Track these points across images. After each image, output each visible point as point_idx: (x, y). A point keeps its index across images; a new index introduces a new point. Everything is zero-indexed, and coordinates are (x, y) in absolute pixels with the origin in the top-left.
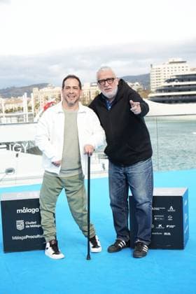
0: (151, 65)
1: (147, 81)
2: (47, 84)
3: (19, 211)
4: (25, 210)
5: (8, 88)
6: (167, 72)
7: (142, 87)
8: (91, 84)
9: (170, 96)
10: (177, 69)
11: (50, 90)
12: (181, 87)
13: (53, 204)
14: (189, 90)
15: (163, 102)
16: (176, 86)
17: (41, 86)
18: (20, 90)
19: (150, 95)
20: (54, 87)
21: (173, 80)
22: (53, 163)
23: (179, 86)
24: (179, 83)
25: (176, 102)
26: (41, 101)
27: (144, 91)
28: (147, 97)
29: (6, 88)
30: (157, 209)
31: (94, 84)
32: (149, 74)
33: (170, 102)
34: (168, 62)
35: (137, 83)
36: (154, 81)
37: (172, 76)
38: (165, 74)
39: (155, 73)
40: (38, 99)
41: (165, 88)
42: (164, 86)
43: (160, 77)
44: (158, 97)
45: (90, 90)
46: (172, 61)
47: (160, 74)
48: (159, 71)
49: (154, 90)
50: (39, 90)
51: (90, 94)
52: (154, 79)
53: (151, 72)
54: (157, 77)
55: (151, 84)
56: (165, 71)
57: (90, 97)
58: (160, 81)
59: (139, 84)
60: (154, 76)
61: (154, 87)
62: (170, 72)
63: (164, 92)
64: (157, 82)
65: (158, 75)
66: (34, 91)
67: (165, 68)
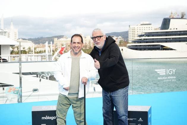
0: (129, 26)
1: (127, 36)
2: (63, 36)
5: (38, 38)
6: (139, 31)
7: (123, 39)
9: (140, 46)
10: (146, 28)
12: (148, 40)
13: (65, 114)
14: (153, 42)
15: (136, 49)
16: (145, 39)
17: (59, 37)
18: (46, 39)
19: (128, 45)
20: (67, 38)
21: (143, 36)
22: (64, 88)
23: (147, 39)
24: (147, 38)
25: (145, 49)
26: (59, 46)
27: (124, 41)
28: (125, 46)
29: (37, 38)
30: (131, 119)
32: (128, 31)
33: (141, 49)
34: (139, 24)
35: (120, 37)
36: (131, 36)
37: (142, 33)
38: (138, 31)
39: (132, 31)
40: (57, 45)
41: (137, 40)
42: (137, 39)
43: (134, 33)
44: (133, 46)
45: (90, 40)
46: (142, 23)
47: (134, 31)
48: (134, 30)
49: (131, 41)
50: (58, 40)
51: (90, 43)
52: (131, 34)
53: (129, 30)
54: (133, 33)
55: (129, 38)
56: (138, 30)
57: (90, 45)
58: (134, 36)
59: (121, 38)
60: (130, 33)
61: (131, 40)
62: (141, 30)
63: (137, 43)
64: (133, 37)
65: (133, 32)
66: (55, 40)
67: (138, 28)
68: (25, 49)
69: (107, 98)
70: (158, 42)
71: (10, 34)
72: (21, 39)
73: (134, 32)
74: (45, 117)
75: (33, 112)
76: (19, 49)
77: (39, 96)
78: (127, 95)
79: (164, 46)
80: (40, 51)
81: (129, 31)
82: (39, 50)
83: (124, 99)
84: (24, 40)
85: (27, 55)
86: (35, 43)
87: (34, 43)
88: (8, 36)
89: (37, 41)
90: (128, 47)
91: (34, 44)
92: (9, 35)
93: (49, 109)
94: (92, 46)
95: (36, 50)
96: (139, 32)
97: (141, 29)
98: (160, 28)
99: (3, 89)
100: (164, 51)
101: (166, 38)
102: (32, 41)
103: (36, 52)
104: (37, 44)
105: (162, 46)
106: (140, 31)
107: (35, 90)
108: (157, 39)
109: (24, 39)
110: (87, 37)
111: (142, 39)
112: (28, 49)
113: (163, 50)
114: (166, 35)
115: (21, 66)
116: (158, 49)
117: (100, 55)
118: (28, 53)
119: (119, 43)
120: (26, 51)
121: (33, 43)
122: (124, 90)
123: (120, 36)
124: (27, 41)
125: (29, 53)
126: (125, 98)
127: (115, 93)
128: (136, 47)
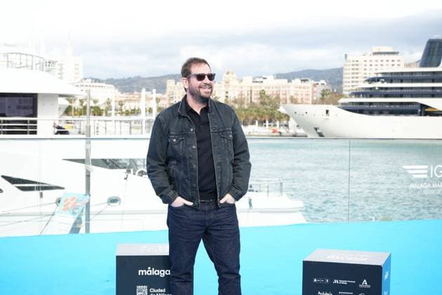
0: (346, 56)
1: (337, 79)
3: (141, 272)
4: (151, 272)
5: (130, 78)
6: (368, 67)
7: (329, 87)
8: (254, 78)
9: (371, 104)
10: (384, 63)
12: (388, 91)
14: (401, 96)
15: (361, 112)
16: (381, 88)
17: (179, 78)
18: (148, 81)
19: (342, 100)
21: (378, 80)
23: (386, 88)
24: (386, 85)
25: (381, 112)
27: (333, 93)
28: (335, 103)
29: (126, 78)
31: (258, 80)
32: (342, 68)
33: (371, 112)
34: (371, 53)
35: (323, 82)
36: (348, 80)
37: (376, 74)
38: (365, 70)
39: (351, 67)
40: (174, 96)
41: (363, 91)
42: (363, 88)
43: (357, 73)
44: (353, 103)
46: (377, 51)
47: (357, 69)
48: (357, 65)
50: (176, 84)
52: (348, 76)
53: (345, 65)
54: (353, 73)
55: (345, 84)
56: (366, 65)
57: (251, 98)
58: (357, 80)
59: (325, 84)
60: (348, 72)
61: (349, 88)
62: (373, 67)
63: (363, 97)
64: (353, 82)
65: (355, 71)
66: (168, 85)
67: (365, 61)
68: (97, 104)
70: (412, 96)
71: (64, 66)
72: (90, 80)
73: (357, 71)
74: (147, 270)
75: (119, 258)
76: (84, 104)
77: (123, 214)
79: (427, 107)
80: (135, 110)
81: (345, 67)
82: (130, 106)
84: (95, 82)
85: (104, 117)
86: (123, 91)
87: (119, 91)
88: (59, 72)
89: (127, 86)
90: (340, 106)
91: (120, 93)
92: (61, 69)
93: (156, 251)
94: (256, 101)
95: (123, 107)
96: (368, 72)
97: (374, 63)
98: (418, 64)
99: (41, 195)
100: (428, 118)
101: (433, 88)
102: (116, 86)
103: (124, 111)
104: (126, 92)
105: (423, 106)
106: (370, 69)
107: (114, 201)
108: (412, 88)
109: (97, 80)
110: (244, 78)
111: (374, 88)
112: (104, 104)
113: (425, 115)
114: (433, 81)
115: (88, 145)
116: (413, 112)
118: (104, 114)
119: (320, 96)
120: (101, 108)
121: (117, 91)
123: (323, 79)
124: (104, 84)
125: (106, 115)
128: (361, 106)
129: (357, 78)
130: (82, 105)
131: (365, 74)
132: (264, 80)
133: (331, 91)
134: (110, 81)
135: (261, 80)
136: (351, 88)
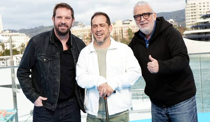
1: (182, 18)
5: (36, 28)
6: (202, 8)
8: (123, 21)
9: (206, 33)
11: (81, 29)
15: (200, 39)
19: (186, 32)
20: (84, 26)
29: (33, 28)
31: (126, 22)
32: (184, 10)
36: (189, 18)
37: (208, 12)
38: (200, 9)
39: (190, 8)
41: (201, 25)
42: (200, 23)
43: (195, 13)
44: (194, 34)
45: (122, 28)
48: (195, 7)
49: (190, 27)
51: (122, 32)
53: (186, 7)
54: (192, 13)
55: (187, 21)
56: (200, 7)
57: (122, 35)
58: (195, 17)
59: (173, 21)
60: (188, 12)
61: (189, 24)
62: (206, 7)
63: (200, 29)
64: (192, 19)
65: (193, 11)
67: (200, 3)
68: (15, 48)
69: (162, 118)
72: (8, 31)
73: (195, 11)
78: (194, 111)
81: (186, 9)
83: (191, 118)
84: (12, 32)
90: (185, 36)
94: (126, 37)
96: (202, 11)
97: (206, 4)
102: (27, 34)
106: (204, 9)
109: (13, 31)
110: (116, 22)
111: (208, 22)
112: (20, 47)
115: (13, 75)
117: (147, 47)
118: (20, 53)
120: (18, 50)
121: (27, 37)
122: (189, 103)
123: (172, 19)
124: (18, 34)
126: (192, 115)
127: (175, 109)
128: (199, 35)
129: (195, 16)
130: (4, 49)
131: (201, 12)
132: (130, 22)
133: (178, 26)
134: (22, 31)
135: (128, 22)
136: (191, 23)
